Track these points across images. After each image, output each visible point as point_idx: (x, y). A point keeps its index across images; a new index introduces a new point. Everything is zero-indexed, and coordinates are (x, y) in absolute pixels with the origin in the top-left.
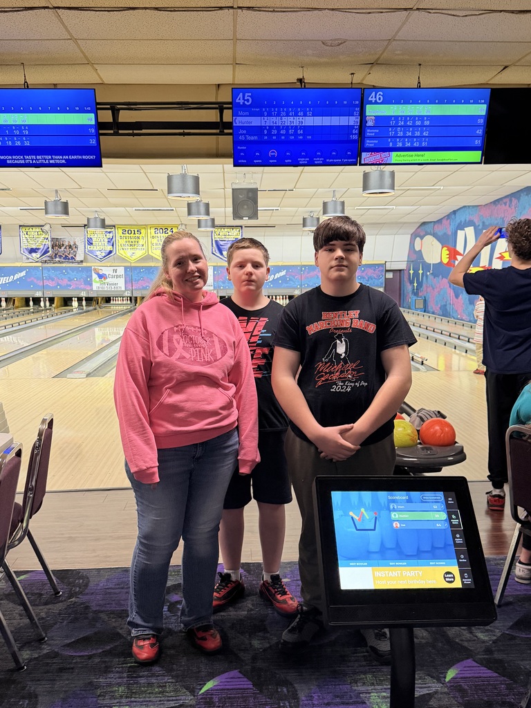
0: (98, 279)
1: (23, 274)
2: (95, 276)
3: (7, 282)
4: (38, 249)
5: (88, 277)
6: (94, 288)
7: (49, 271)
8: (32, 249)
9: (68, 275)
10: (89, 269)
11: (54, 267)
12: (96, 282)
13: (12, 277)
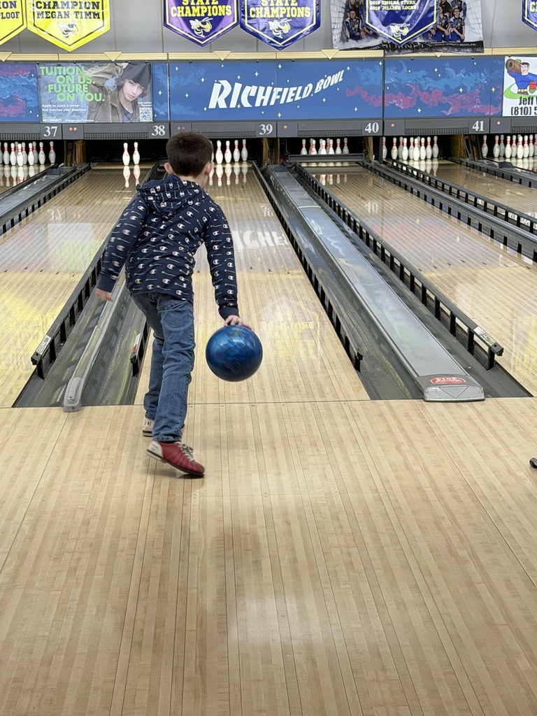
0: (515, 89)
1: (336, 78)
2: (509, 81)
3: (297, 98)
4: (406, 13)
5: (491, 83)
6: (507, 112)
7: (399, 69)
8: (391, 12)
9: (445, 81)
10: (497, 63)
11: (412, 59)
12: (512, 96)
13: (311, 86)
